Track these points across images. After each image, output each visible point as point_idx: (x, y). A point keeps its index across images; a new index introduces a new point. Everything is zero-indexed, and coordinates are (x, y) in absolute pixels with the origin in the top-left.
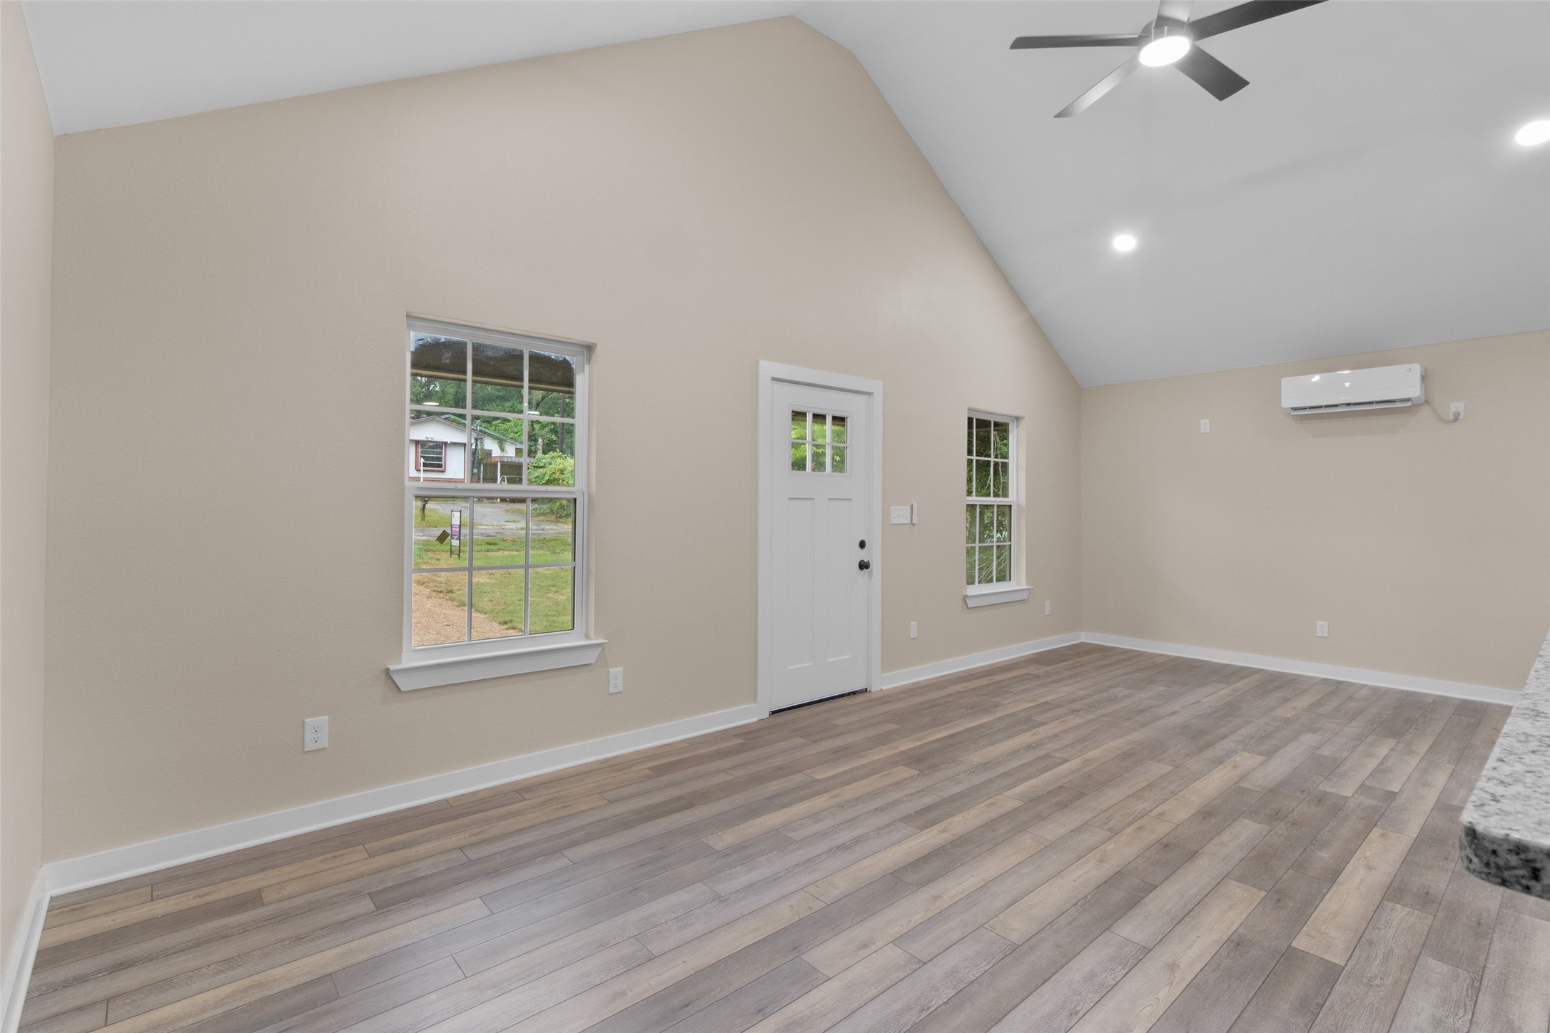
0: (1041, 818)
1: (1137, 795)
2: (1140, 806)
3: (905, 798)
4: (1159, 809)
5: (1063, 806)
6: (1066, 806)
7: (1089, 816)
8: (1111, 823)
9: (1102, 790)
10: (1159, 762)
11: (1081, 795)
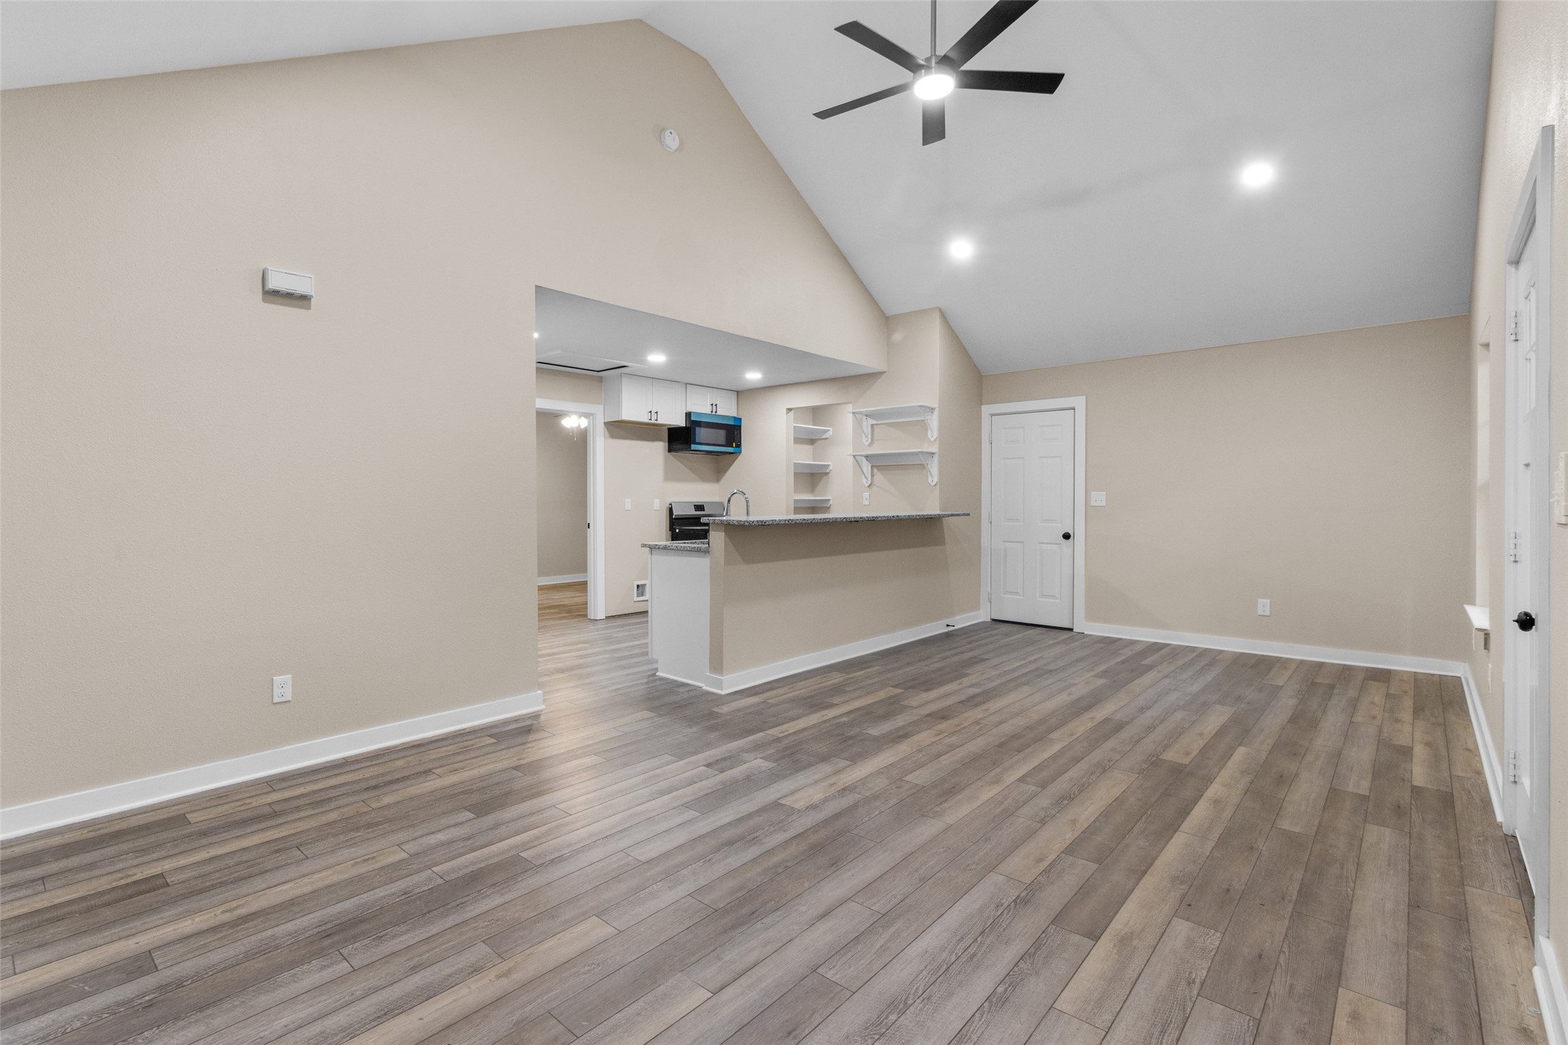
0: (1030, 728)
1: (953, 747)
2: (954, 739)
3: (1143, 735)
4: (938, 738)
5: (1015, 737)
6: (1012, 737)
7: (994, 731)
8: (978, 727)
9: (983, 750)
10: (917, 785)
11: (1001, 745)
